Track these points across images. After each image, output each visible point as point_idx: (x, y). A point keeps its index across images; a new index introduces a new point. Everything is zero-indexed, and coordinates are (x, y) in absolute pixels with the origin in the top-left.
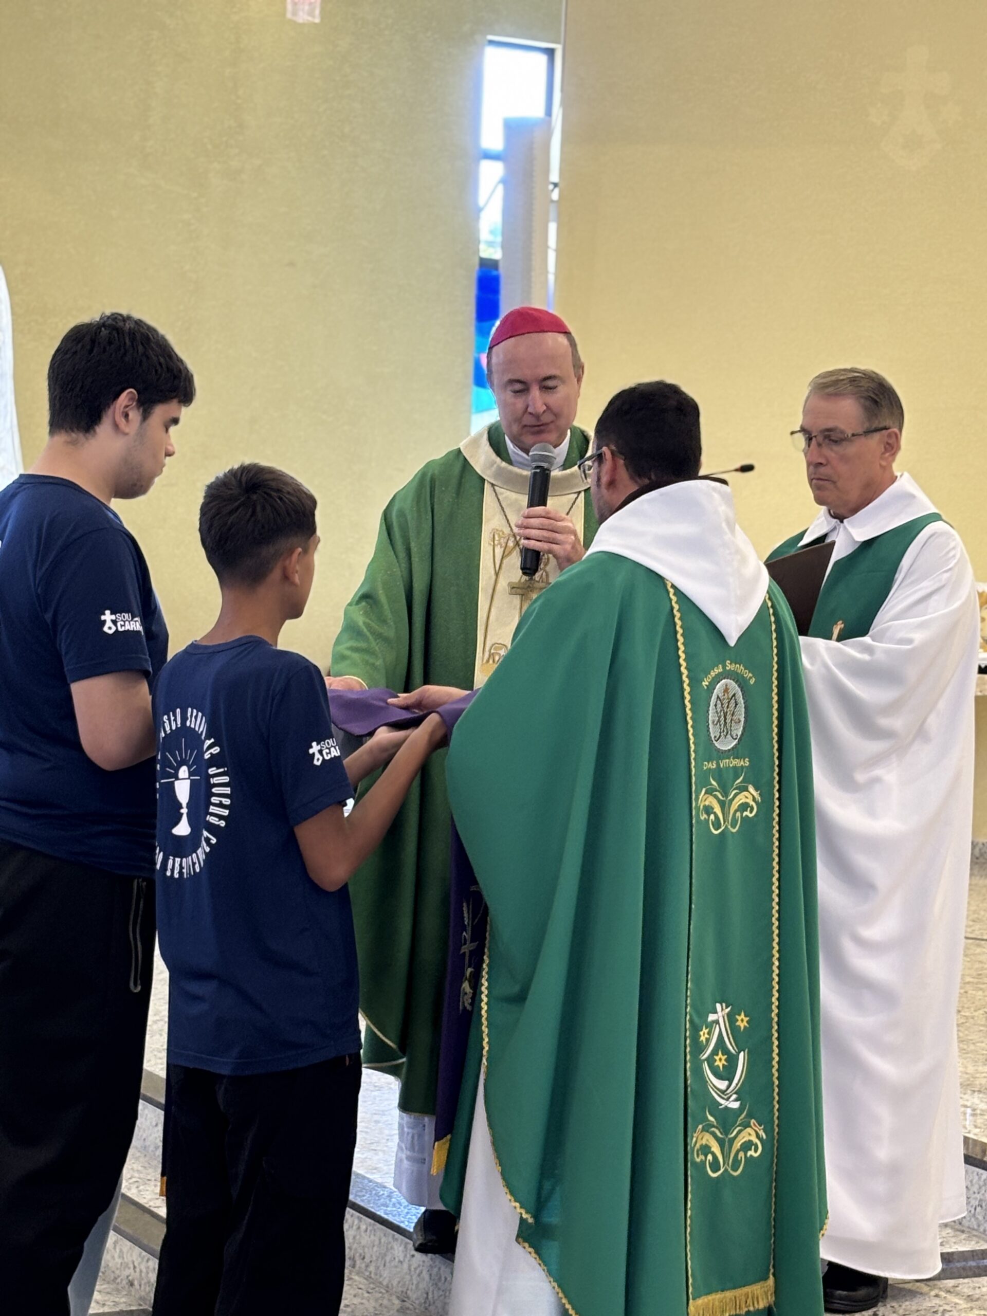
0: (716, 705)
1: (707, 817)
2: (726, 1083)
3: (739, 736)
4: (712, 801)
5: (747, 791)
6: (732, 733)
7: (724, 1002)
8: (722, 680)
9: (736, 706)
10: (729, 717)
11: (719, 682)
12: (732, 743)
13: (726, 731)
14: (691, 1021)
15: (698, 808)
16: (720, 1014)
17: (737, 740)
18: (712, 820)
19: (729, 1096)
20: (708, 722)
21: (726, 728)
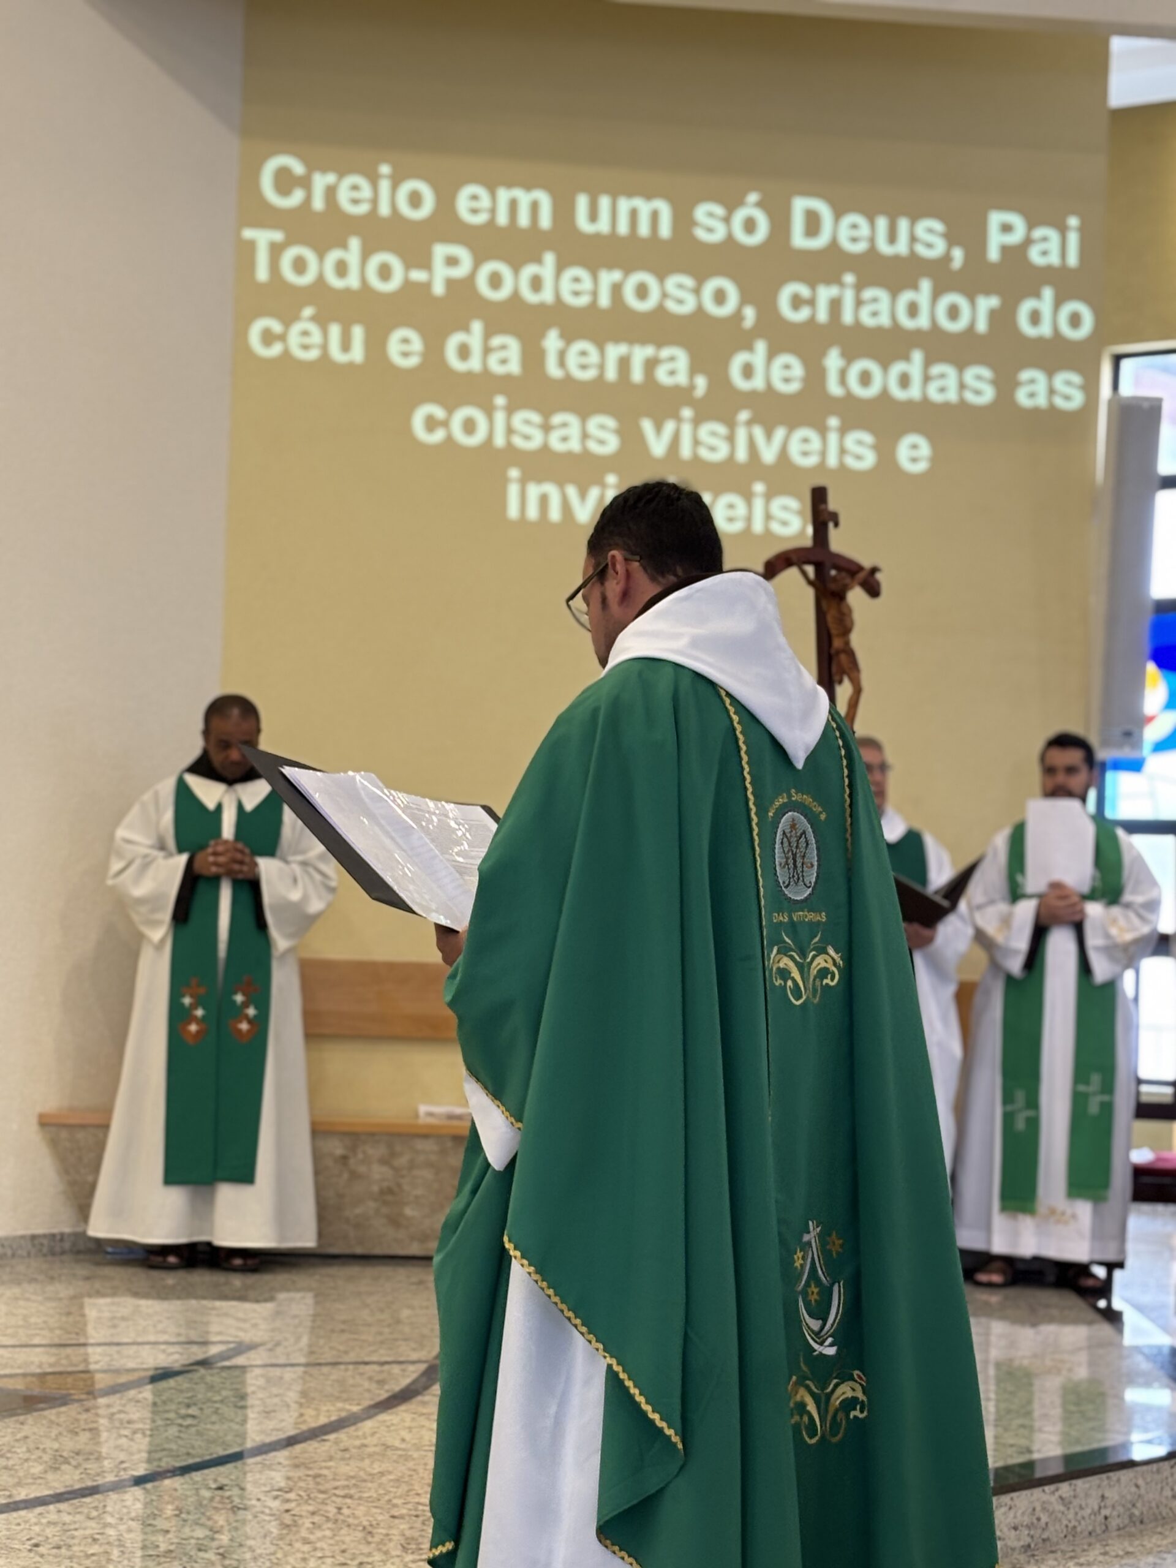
0: (782, 843)
2: (820, 1322)
3: (813, 884)
5: (826, 953)
6: (805, 880)
7: (815, 1220)
8: (787, 813)
9: (807, 844)
10: (799, 861)
11: (784, 815)
12: (806, 891)
13: (797, 878)
16: (812, 1234)
17: (811, 889)
18: (790, 987)
19: (825, 1337)
20: (774, 863)
21: (797, 872)
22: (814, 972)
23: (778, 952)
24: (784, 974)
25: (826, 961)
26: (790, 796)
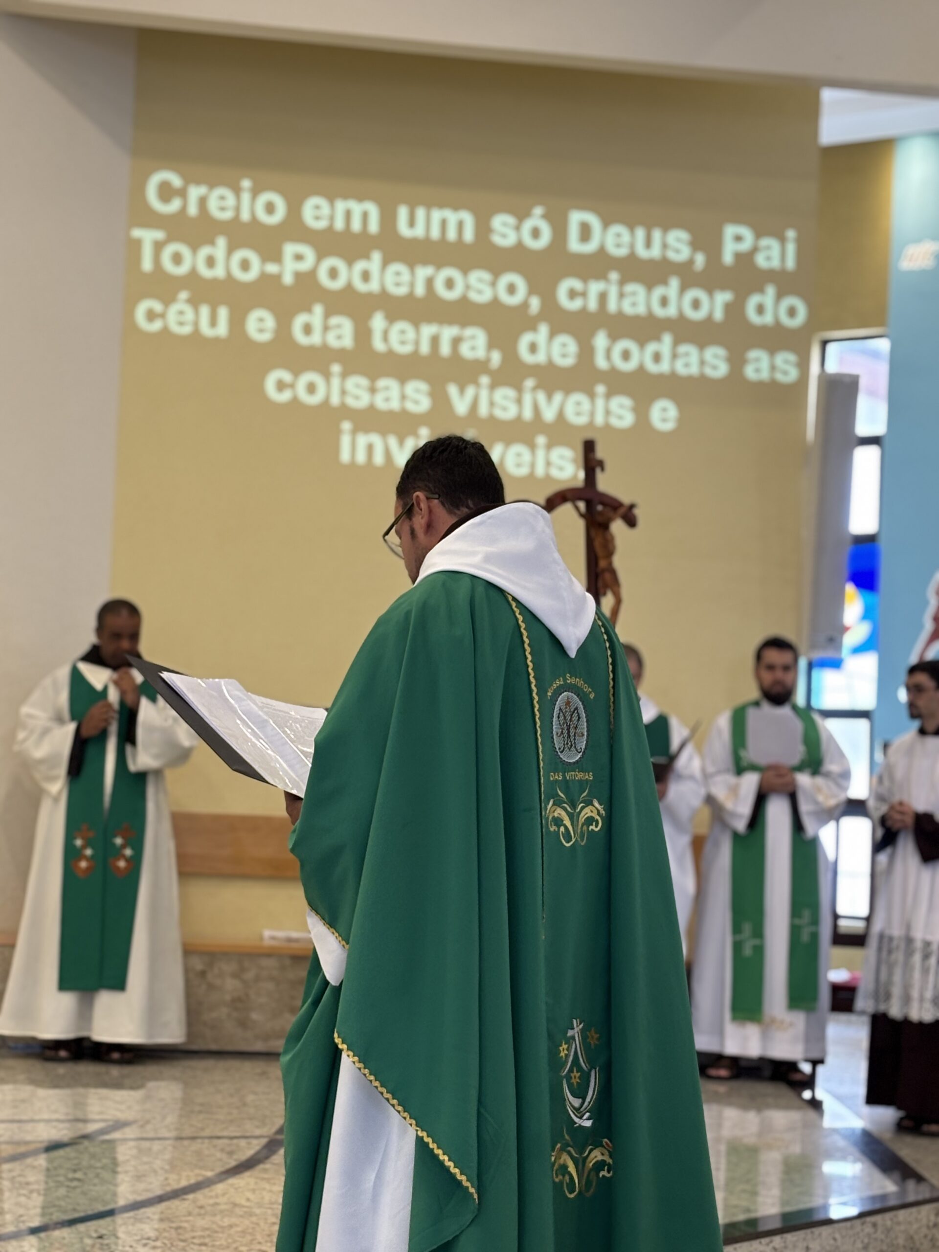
0: (559, 717)
2: (580, 1100)
3: (583, 750)
5: (593, 805)
6: (577, 747)
8: (563, 693)
9: (578, 720)
10: (572, 731)
11: (561, 694)
12: (577, 755)
13: (571, 745)
16: (576, 1030)
17: (581, 754)
18: (562, 832)
19: (584, 1112)
20: (552, 733)
21: (570, 740)
22: (582, 819)
23: (554, 804)
24: (558, 822)
25: (592, 812)
26: (565, 680)
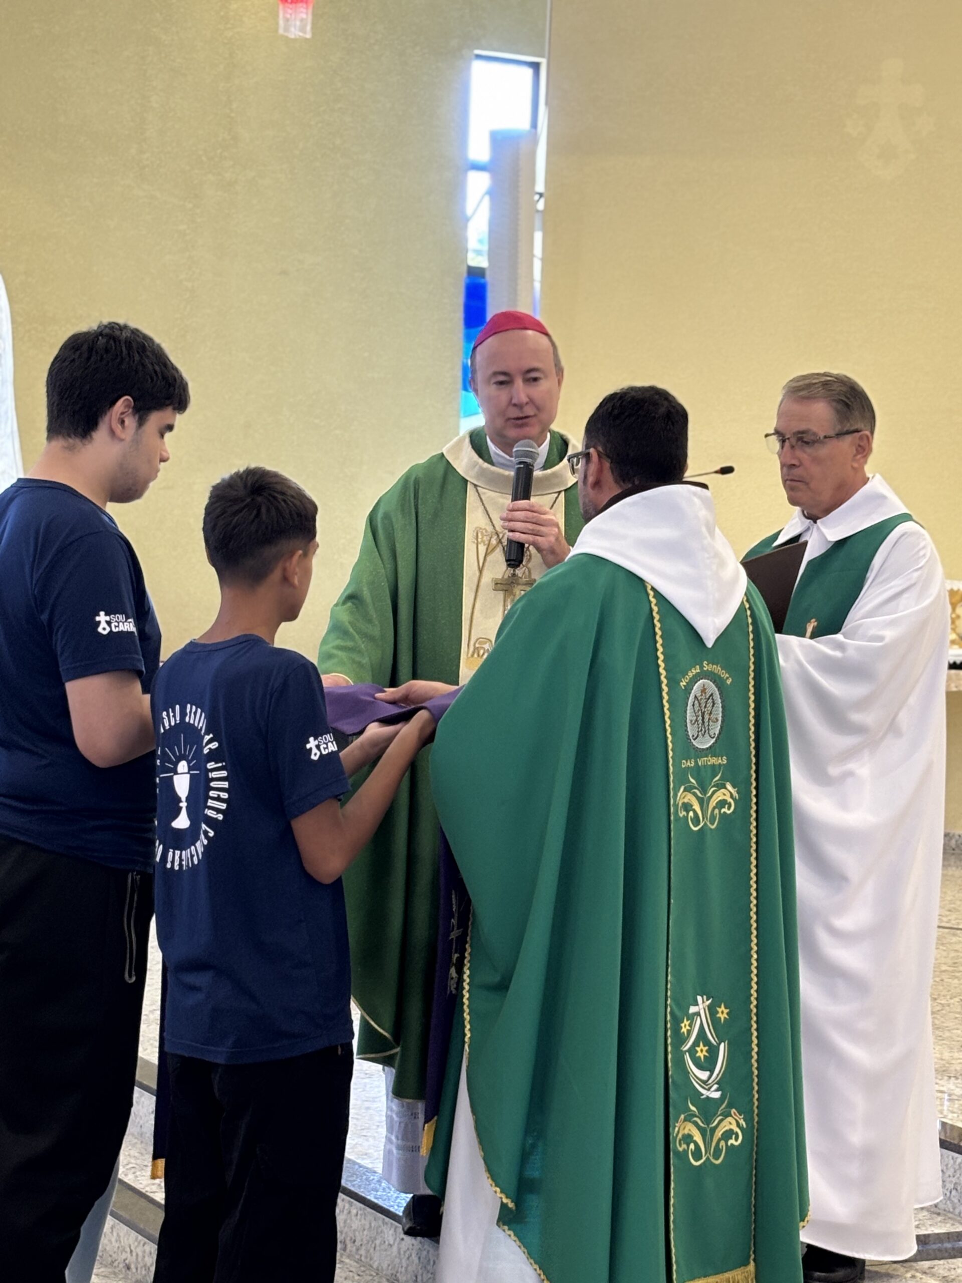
0: (693, 705)
1: (686, 815)
2: (708, 1073)
3: (716, 736)
4: (690, 798)
5: (726, 788)
6: (710, 732)
7: (705, 994)
8: (699, 680)
9: (713, 706)
10: (707, 717)
11: (696, 682)
12: (709, 741)
13: (704, 730)
14: (672, 1013)
15: (676, 806)
16: (701, 1006)
17: (714, 739)
18: (691, 817)
19: (711, 1085)
20: (686, 721)
21: (705, 726)
